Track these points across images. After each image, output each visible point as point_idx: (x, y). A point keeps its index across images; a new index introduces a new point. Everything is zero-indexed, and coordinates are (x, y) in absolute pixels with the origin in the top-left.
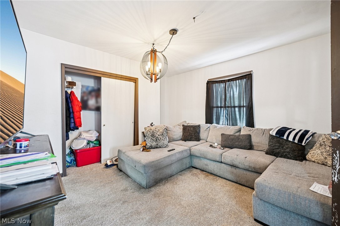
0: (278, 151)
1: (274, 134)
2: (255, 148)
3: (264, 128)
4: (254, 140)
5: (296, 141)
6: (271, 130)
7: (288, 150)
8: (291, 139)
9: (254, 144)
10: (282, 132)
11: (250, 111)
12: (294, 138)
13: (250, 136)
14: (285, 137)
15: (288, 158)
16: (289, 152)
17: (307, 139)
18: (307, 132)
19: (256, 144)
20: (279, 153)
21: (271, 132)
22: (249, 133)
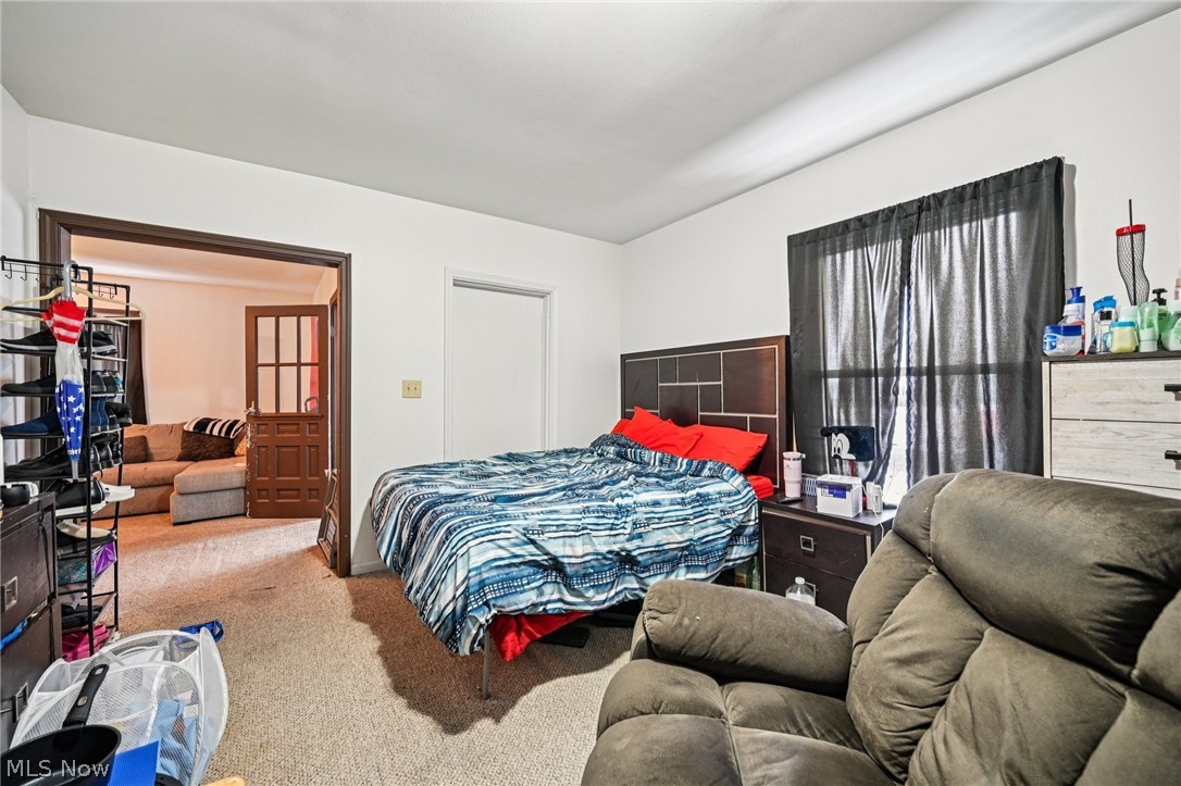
0: (197, 452)
1: (191, 430)
2: (156, 457)
3: (169, 423)
4: (152, 444)
5: (223, 435)
6: (185, 423)
7: (212, 448)
8: (215, 432)
9: (152, 451)
10: (202, 425)
11: (136, 393)
12: (220, 431)
13: (144, 439)
14: (208, 432)
15: (213, 458)
16: (213, 451)
17: (237, 430)
18: (236, 422)
19: (158, 451)
20: (199, 455)
21: (185, 427)
22: (140, 434)
